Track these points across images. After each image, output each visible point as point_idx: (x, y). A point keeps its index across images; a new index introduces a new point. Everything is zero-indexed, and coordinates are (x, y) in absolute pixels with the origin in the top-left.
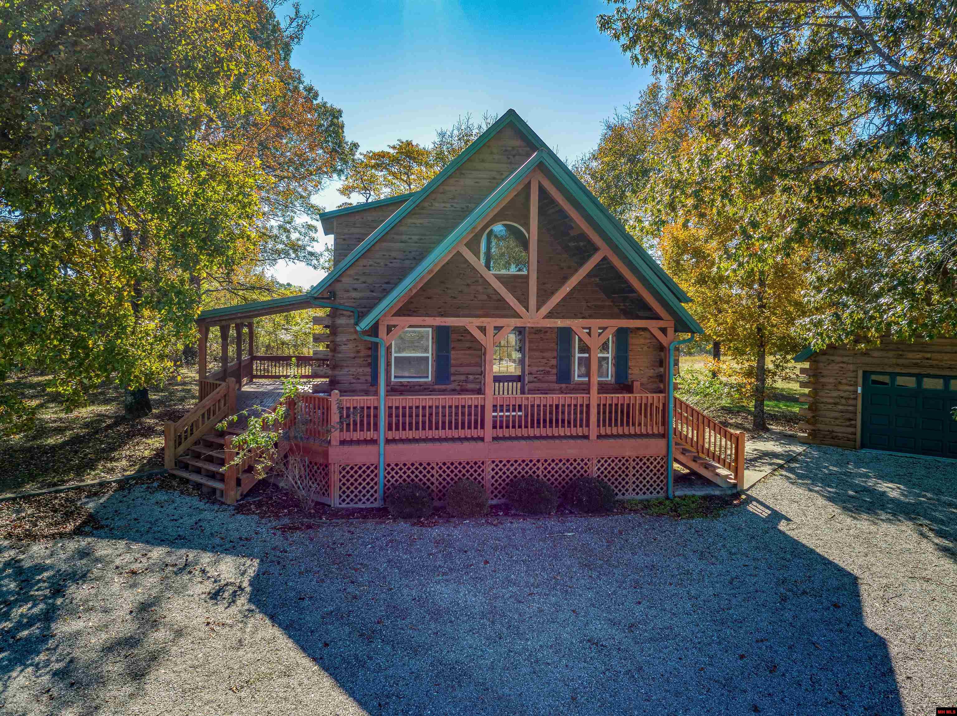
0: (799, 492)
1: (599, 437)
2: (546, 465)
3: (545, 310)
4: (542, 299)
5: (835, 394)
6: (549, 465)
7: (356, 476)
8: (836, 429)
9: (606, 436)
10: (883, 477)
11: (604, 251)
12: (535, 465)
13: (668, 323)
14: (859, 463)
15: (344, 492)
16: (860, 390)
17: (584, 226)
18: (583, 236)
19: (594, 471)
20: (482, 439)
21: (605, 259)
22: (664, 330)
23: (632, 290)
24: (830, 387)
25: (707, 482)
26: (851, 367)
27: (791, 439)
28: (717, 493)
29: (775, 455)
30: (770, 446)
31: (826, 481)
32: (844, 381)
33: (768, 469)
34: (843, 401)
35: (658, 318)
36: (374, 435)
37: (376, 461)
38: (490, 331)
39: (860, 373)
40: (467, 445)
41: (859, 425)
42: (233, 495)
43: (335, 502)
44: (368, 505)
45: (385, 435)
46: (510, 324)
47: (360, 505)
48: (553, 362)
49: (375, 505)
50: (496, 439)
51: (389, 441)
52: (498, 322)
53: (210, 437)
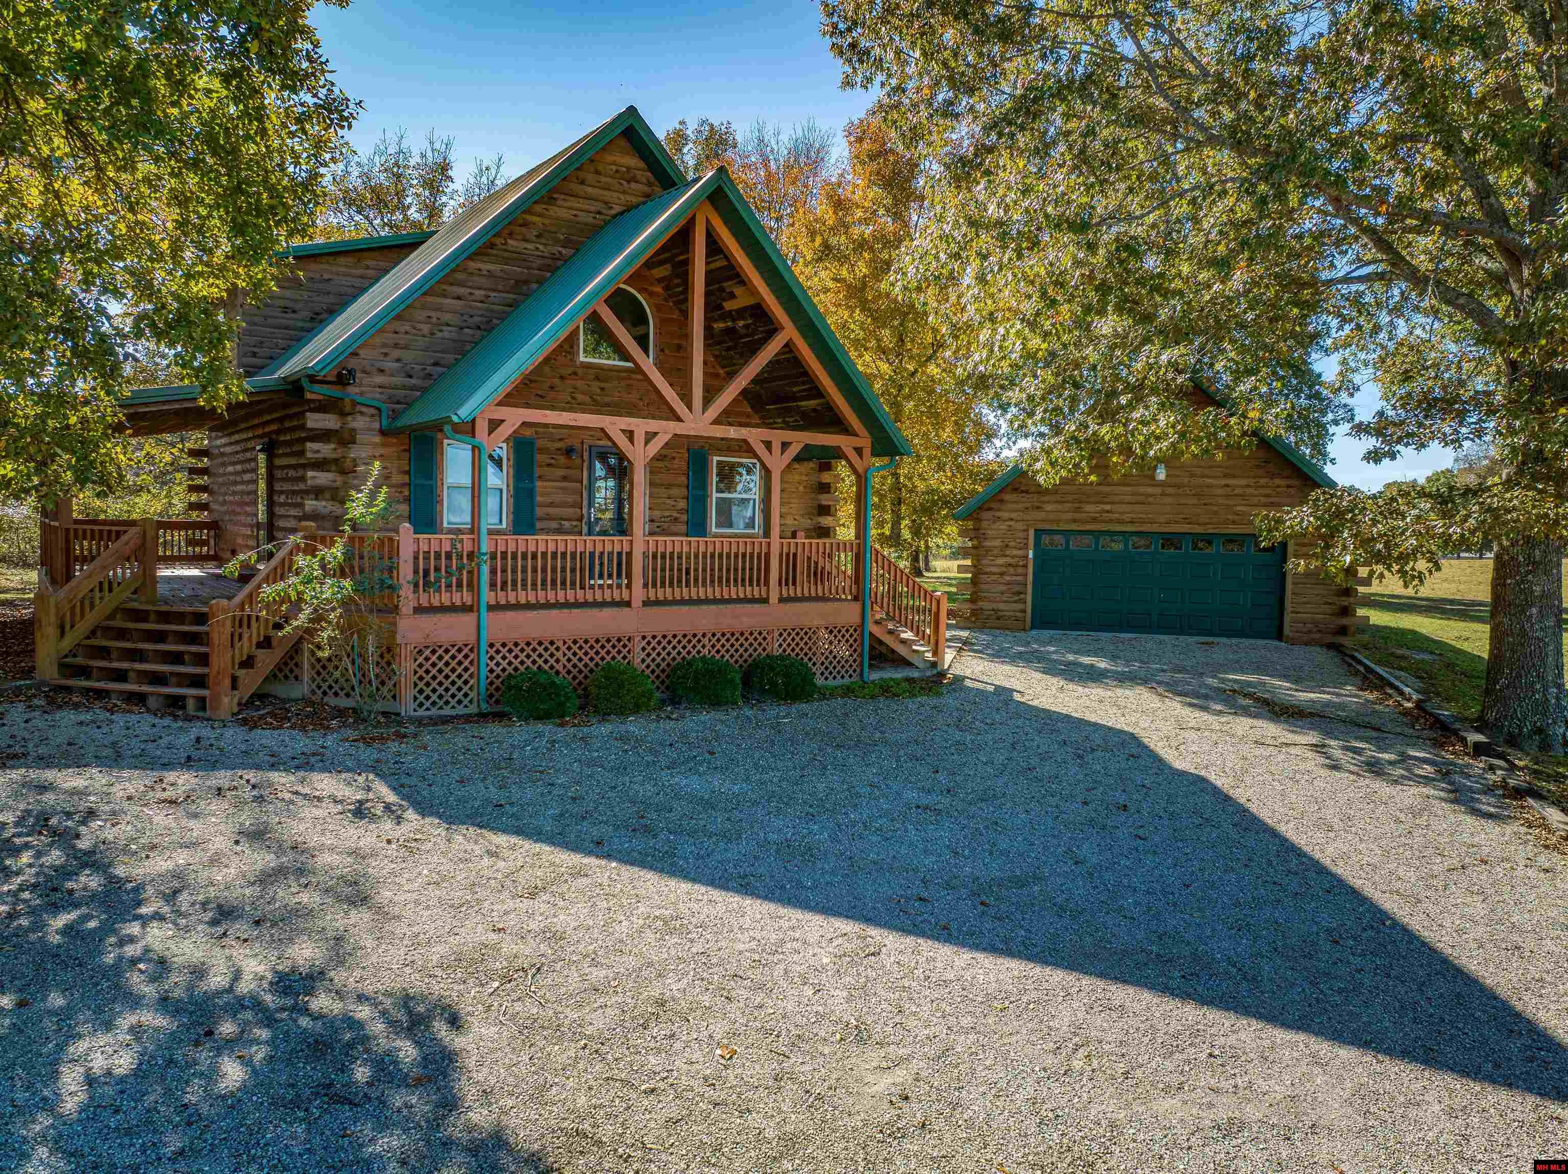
2: (714, 640)
3: (715, 410)
5: (1001, 561)
6: (718, 640)
7: (441, 665)
8: (1002, 606)
9: (790, 599)
11: (789, 331)
12: (699, 641)
13: (865, 441)
14: (1038, 641)
15: (421, 692)
16: (1031, 554)
17: (764, 291)
19: (776, 648)
24: (996, 552)
25: (904, 663)
26: (1020, 526)
28: (917, 674)
32: (1012, 544)
34: (1012, 570)
35: (850, 432)
36: (468, 599)
37: (472, 640)
38: (640, 437)
39: (1032, 533)
40: (607, 612)
41: (1029, 599)
42: (228, 702)
43: (407, 707)
44: (460, 710)
45: (487, 596)
46: (666, 429)
47: (447, 711)
48: (682, 504)
49: (472, 709)
50: (647, 603)
51: (491, 608)
52: (653, 425)
53: (118, 623)
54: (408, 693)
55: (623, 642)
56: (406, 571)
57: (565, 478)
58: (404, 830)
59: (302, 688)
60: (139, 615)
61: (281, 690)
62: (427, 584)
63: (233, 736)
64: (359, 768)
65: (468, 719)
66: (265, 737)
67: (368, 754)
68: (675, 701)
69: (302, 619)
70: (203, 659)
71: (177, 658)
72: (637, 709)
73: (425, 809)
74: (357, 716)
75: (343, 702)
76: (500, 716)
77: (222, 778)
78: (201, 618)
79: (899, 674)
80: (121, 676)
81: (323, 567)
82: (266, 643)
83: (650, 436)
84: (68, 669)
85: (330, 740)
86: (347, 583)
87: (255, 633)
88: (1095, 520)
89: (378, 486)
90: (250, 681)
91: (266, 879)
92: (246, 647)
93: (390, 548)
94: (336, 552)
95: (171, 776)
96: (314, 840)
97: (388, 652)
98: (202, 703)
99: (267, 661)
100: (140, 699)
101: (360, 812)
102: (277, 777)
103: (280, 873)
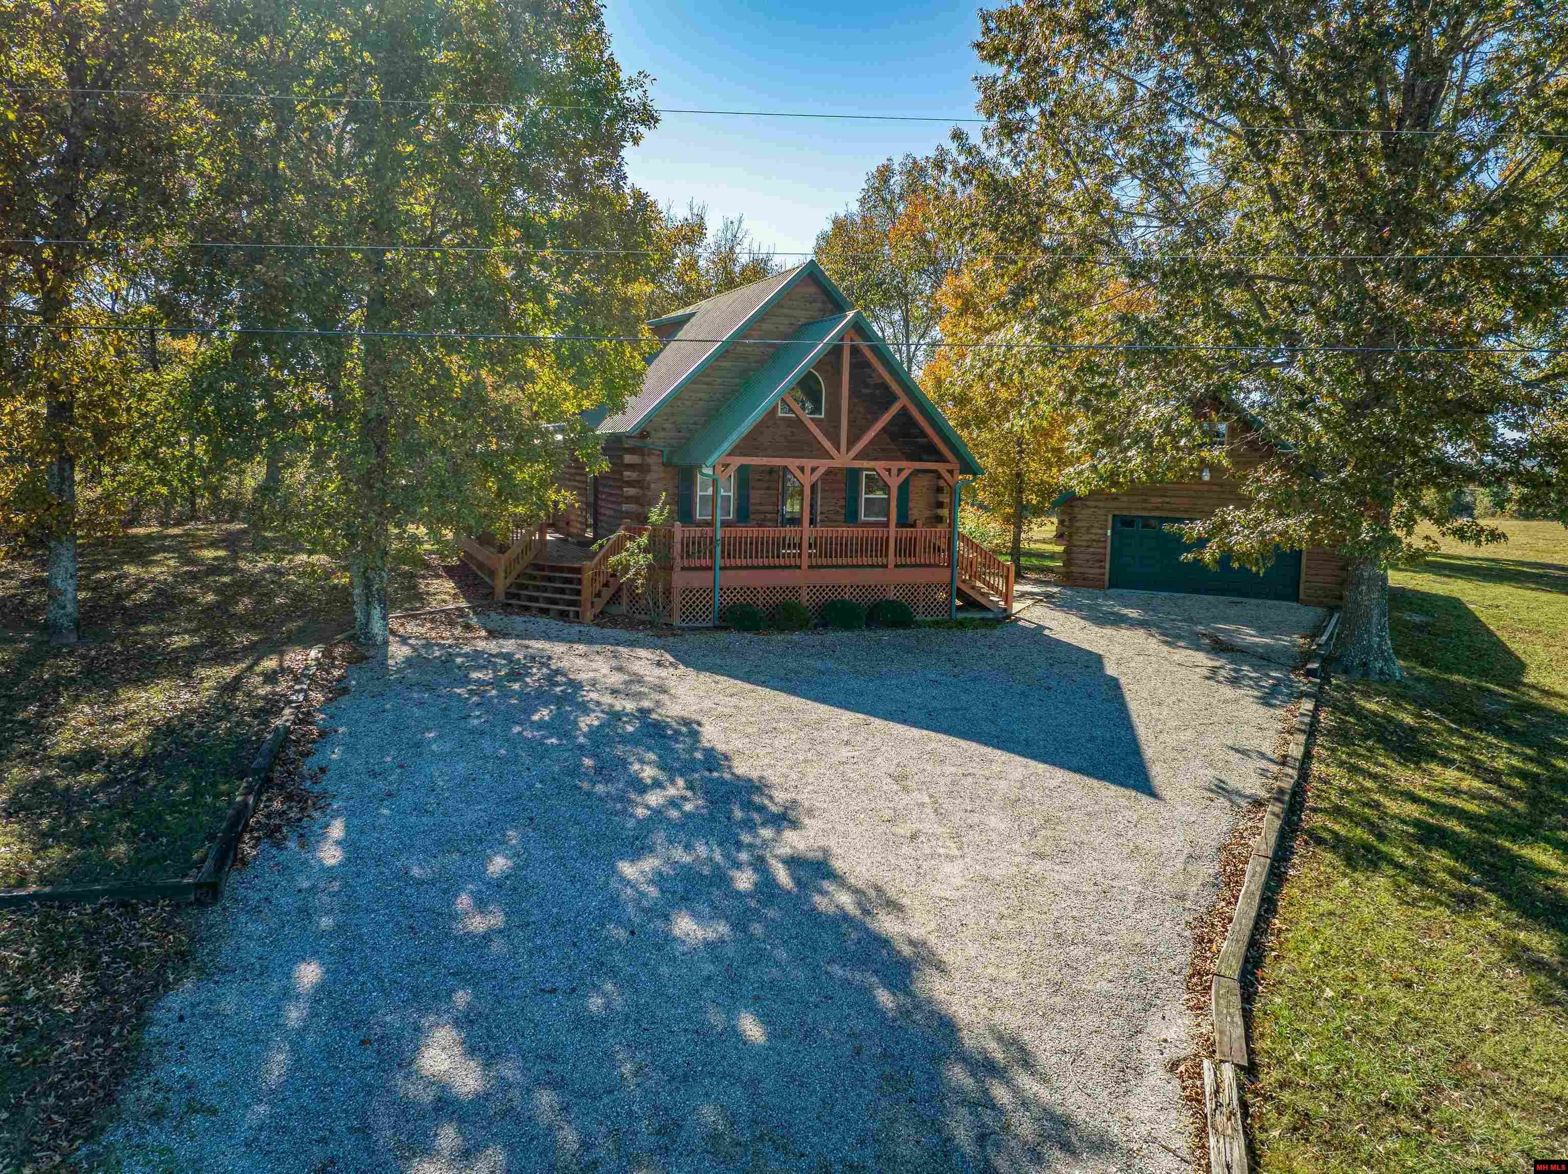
0: (1059, 615)
1: (896, 566)
3: (853, 453)
4: (851, 444)
5: (1087, 538)
7: (694, 599)
8: (1087, 571)
9: (902, 566)
10: (1126, 607)
11: (903, 400)
13: (955, 465)
14: (1107, 597)
15: (684, 613)
16: (1109, 533)
17: (887, 377)
18: (885, 387)
19: (891, 596)
20: (799, 567)
21: (904, 408)
22: (951, 472)
23: (923, 434)
24: (1083, 531)
25: (983, 608)
26: (1102, 512)
27: (1047, 583)
28: (991, 616)
29: (1032, 594)
30: (1028, 588)
31: (1079, 608)
32: (1096, 525)
33: (1030, 602)
34: (1095, 544)
35: (945, 460)
36: (709, 562)
37: (710, 584)
38: (808, 470)
39: (1110, 518)
40: (786, 572)
41: (1108, 566)
42: (589, 615)
43: (677, 622)
44: (704, 624)
45: (719, 562)
46: (824, 465)
47: (697, 624)
48: (842, 502)
49: (710, 624)
50: (811, 567)
51: (722, 568)
52: (814, 462)
53: (529, 571)
54: (677, 613)
55: (795, 590)
56: (677, 548)
57: (768, 488)
58: (678, 672)
59: (624, 608)
60: (541, 568)
61: (614, 610)
62: (688, 555)
63: (594, 631)
64: (656, 647)
65: (707, 628)
66: (608, 632)
67: (660, 642)
68: (825, 626)
69: (630, 575)
70: (578, 592)
71: (562, 591)
72: (801, 628)
73: (687, 665)
74: (652, 625)
75: (643, 617)
76: (726, 628)
77: (597, 648)
78: (578, 571)
79: (977, 615)
80: (536, 600)
81: (639, 547)
82: (606, 585)
83: (813, 470)
84: (509, 595)
85: (641, 635)
86: (650, 556)
87: (602, 579)
88: (1158, 508)
89: (664, 504)
90: (600, 604)
91: (626, 683)
92: (598, 586)
93: (671, 535)
94: (644, 540)
95: (575, 646)
96: (641, 672)
97: (668, 592)
98: (577, 614)
99: (607, 593)
100: (545, 612)
101: (659, 664)
102: (620, 649)
103: (631, 681)
